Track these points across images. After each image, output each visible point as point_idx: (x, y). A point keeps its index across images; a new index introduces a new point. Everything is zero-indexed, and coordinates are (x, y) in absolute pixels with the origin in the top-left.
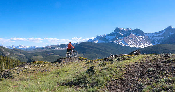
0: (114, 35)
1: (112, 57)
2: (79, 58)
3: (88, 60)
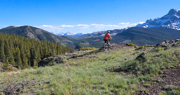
1: (166, 43)
2: (127, 45)
3: (136, 46)
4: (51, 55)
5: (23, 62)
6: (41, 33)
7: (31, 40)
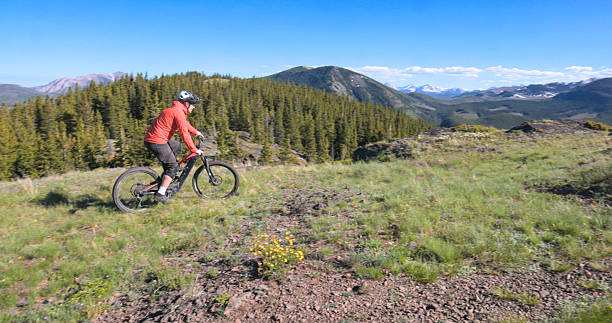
2: (587, 126)
4: (381, 136)
6: (363, 84)
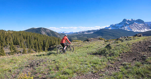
0: (123, 24)
1: (122, 38)
2: (100, 39)
3: (105, 40)
4: (55, 44)
5: (39, 48)
6: (50, 32)
7: (44, 36)
